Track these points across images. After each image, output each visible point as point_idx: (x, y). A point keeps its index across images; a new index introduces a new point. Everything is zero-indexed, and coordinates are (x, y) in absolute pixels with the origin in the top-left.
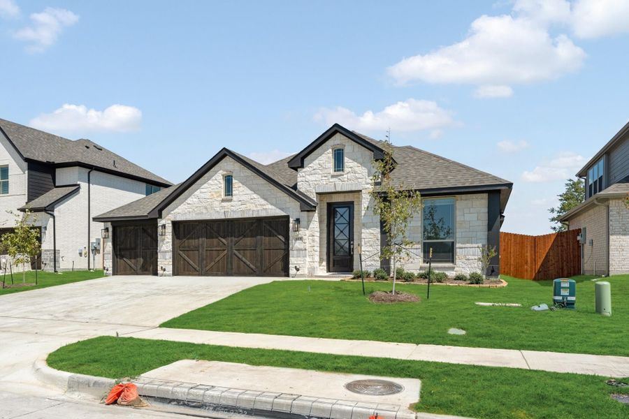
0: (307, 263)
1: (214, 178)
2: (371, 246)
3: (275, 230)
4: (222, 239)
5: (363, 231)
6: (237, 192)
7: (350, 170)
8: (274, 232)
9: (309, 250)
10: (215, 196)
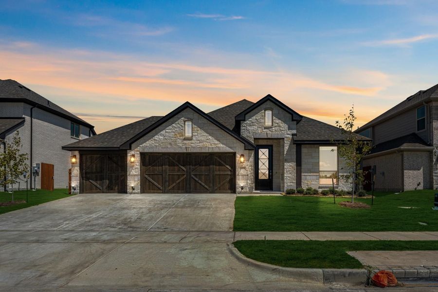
0: (248, 184)
1: (177, 122)
2: (290, 173)
3: (223, 161)
4: (182, 167)
5: (285, 164)
6: (196, 134)
7: (277, 125)
8: (223, 163)
9: (250, 176)
10: (178, 135)
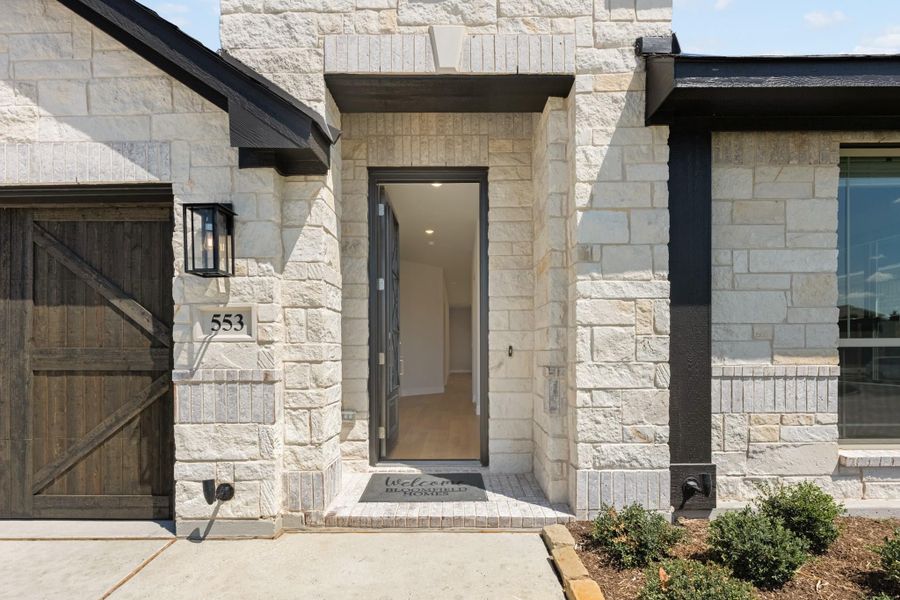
0: (279, 450)
2: (626, 363)
5: (583, 284)
8: (92, 279)
9: (293, 379)
